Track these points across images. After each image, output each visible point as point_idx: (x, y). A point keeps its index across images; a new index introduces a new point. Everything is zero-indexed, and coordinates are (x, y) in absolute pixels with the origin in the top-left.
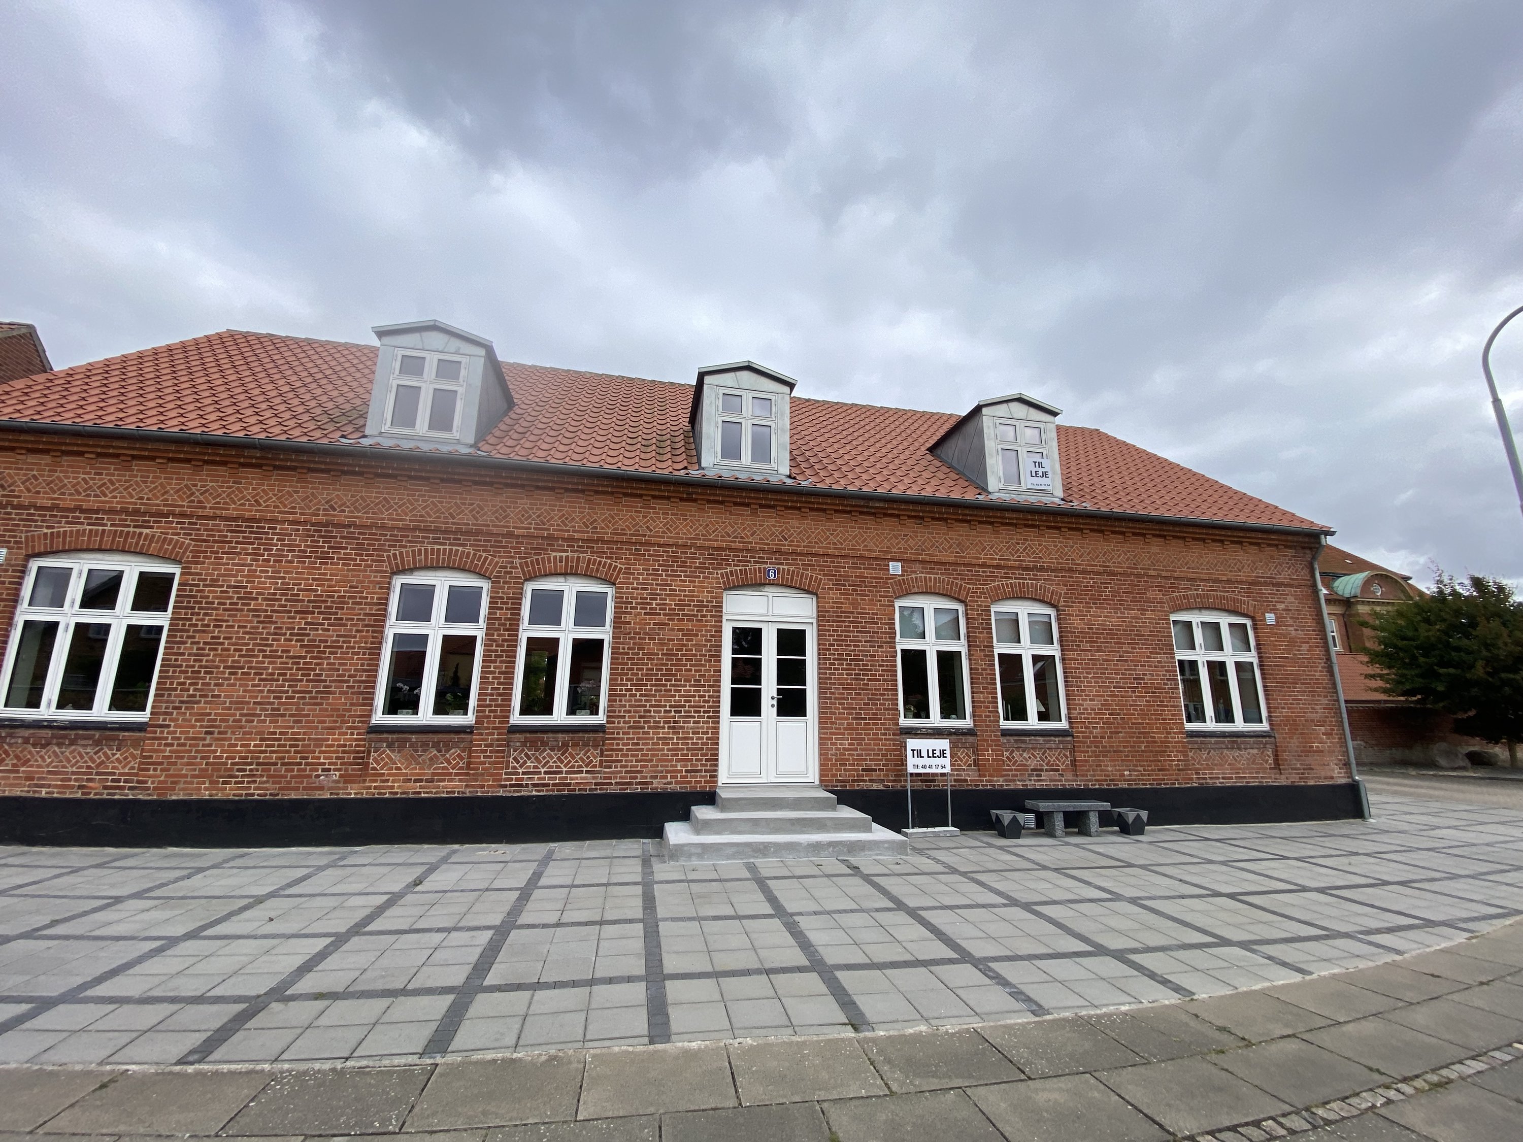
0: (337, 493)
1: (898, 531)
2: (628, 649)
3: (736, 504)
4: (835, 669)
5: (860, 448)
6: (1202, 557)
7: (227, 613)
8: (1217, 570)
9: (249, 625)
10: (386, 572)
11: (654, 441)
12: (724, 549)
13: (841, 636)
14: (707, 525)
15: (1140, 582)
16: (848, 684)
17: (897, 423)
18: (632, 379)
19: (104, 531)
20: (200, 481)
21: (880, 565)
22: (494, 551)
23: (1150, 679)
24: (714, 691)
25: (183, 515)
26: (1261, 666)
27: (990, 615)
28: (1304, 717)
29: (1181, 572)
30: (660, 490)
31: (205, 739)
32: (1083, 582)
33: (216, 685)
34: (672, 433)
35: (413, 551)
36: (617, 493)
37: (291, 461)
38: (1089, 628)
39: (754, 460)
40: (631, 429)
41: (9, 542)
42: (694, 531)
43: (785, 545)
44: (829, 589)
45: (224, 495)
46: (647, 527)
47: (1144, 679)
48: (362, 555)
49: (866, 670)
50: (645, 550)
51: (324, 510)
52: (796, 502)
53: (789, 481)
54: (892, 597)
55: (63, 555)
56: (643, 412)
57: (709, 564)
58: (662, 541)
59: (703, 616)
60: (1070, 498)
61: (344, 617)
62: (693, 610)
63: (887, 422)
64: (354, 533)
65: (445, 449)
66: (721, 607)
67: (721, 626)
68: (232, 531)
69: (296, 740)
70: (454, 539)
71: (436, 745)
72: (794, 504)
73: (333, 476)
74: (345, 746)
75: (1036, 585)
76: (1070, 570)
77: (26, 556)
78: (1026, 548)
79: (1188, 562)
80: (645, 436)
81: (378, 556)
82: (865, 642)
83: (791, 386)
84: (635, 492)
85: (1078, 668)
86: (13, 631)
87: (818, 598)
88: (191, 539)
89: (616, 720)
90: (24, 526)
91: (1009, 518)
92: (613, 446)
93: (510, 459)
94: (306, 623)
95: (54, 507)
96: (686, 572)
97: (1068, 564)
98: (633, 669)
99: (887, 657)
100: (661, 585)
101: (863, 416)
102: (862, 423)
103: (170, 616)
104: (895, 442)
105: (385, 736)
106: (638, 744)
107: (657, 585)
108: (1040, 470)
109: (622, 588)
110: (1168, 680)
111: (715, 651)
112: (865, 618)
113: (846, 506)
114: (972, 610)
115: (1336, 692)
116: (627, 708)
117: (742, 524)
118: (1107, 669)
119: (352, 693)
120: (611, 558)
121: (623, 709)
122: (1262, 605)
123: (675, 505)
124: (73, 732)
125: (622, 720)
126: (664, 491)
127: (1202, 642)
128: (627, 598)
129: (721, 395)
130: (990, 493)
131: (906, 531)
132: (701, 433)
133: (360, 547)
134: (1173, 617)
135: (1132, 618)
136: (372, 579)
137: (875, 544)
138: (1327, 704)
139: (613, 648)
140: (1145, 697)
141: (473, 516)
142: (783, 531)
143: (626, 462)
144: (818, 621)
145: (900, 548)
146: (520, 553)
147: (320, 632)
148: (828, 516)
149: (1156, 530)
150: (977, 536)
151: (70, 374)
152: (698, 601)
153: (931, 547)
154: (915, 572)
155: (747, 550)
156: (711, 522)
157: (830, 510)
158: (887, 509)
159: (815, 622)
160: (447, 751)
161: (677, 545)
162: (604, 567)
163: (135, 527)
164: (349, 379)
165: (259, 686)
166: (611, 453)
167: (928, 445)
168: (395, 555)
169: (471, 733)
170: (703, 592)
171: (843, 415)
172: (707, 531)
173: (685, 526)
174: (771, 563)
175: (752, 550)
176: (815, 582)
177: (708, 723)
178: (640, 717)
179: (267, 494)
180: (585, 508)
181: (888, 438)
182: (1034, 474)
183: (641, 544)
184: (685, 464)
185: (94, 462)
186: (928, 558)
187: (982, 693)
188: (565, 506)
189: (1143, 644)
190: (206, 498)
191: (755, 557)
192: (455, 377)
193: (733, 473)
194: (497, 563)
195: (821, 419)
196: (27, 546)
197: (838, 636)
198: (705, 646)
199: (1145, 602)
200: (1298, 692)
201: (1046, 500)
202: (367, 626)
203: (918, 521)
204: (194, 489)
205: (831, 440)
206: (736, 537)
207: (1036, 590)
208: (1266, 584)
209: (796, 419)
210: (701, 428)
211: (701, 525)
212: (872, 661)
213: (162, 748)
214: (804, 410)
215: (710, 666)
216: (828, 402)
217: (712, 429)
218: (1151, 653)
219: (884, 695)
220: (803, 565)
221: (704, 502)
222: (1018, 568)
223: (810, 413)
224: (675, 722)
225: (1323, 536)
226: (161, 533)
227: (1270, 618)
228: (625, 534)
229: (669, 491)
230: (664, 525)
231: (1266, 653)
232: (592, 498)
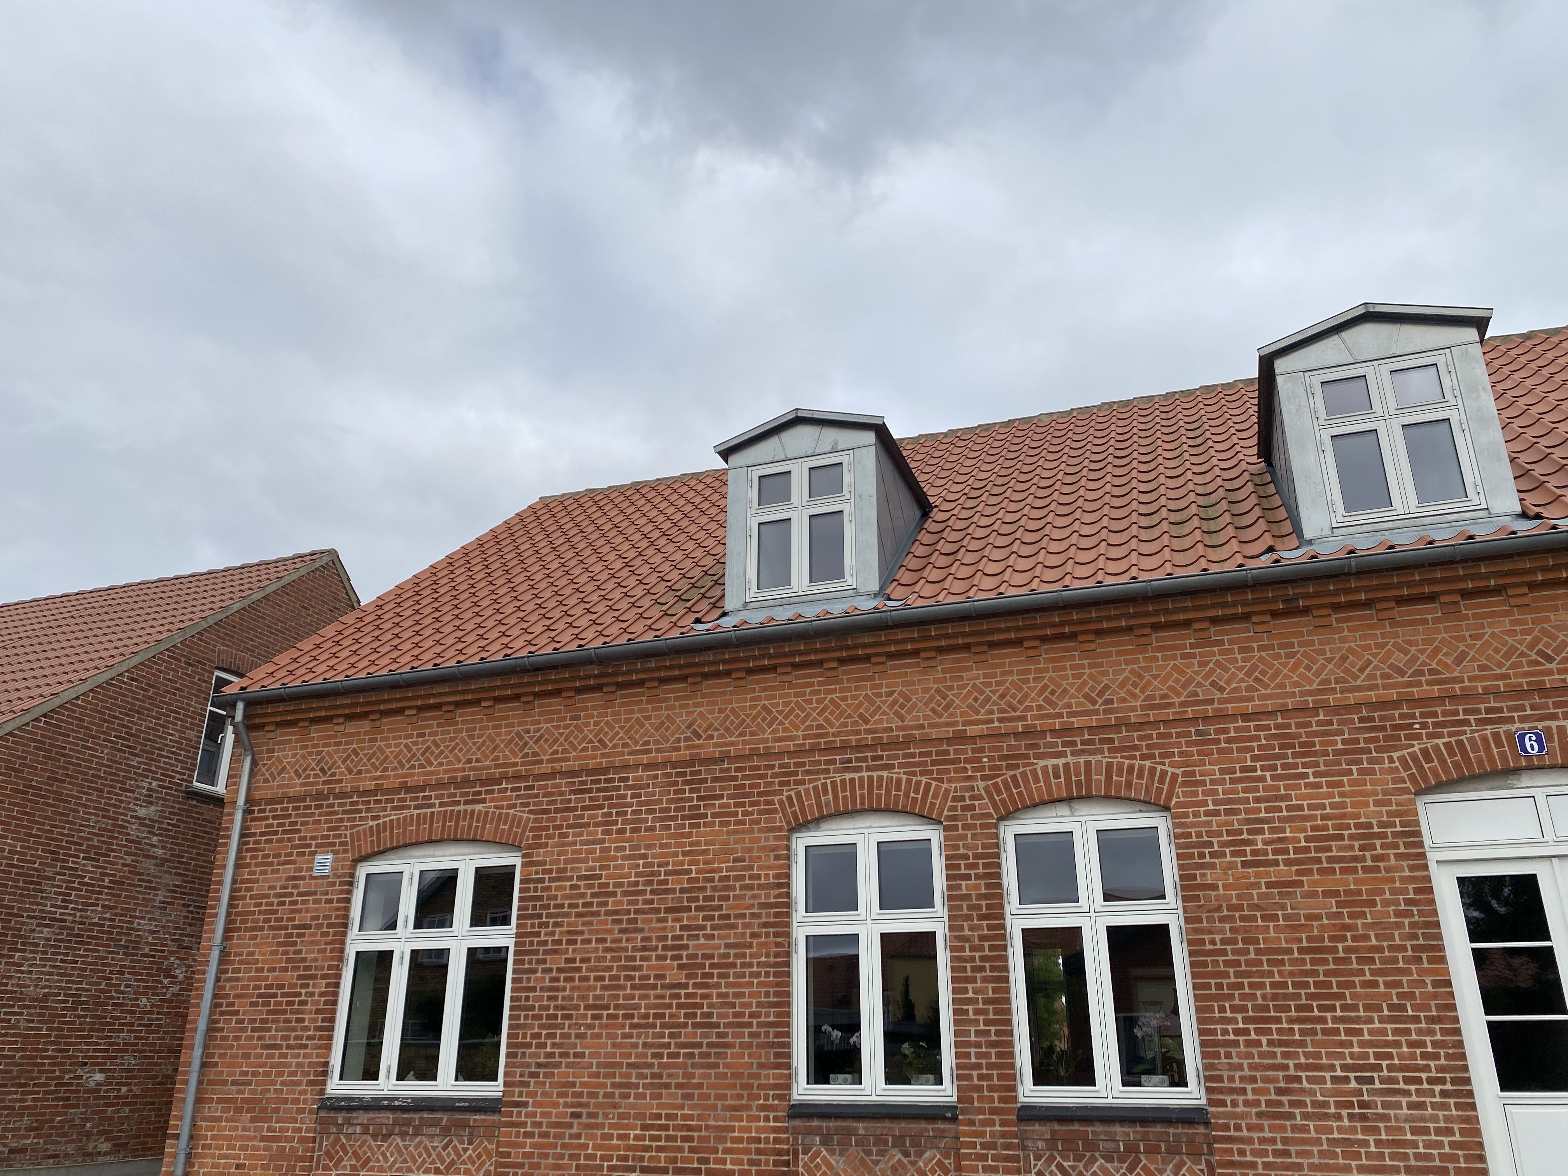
0: (699, 710)
2: (1223, 942)
3: (1401, 601)
7: (581, 920)
9: (609, 937)
10: (780, 829)
11: (1194, 509)
12: (1396, 704)
14: (1344, 658)
18: (1127, 403)
19: (432, 813)
20: (533, 723)
22: (939, 772)
24: (1445, 1032)
25: (517, 777)
30: (1224, 605)
31: (570, 1126)
33: (578, 1036)
34: (1228, 485)
35: (815, 788)
36: (1139, 626)
37: (638, 672)
39: (1422, 498)
40: (1144, 498)
41: (334, 844)
42: (1317, 674)
43: (1550, 672)
45: (562, 739)
46: (1213, 684)
48: (743, 805)
50: (1219, 731)
51: (686, 739)
53: (1524, 527)
55: (391, 855)
56: (1160, 460)
57: (1367, 740)
58: (1250, 707)
59: (1377, 858)
61: (731, 912)
62: (1351, 847)
64: (728, 770)
65: (837, 608)
66: (1418, 834)
67: (1428, 879)
68: (575, 792)
69: (689, 1128)
70: (874, 758)
71: (899, 1142)
72: (1549, 576)
73: (692, 684)
74: (758, 1140)
77: (353, 861)
80: (1173, 505)
81: (767, 803)
83: (1480, 323)
84: (1175, 617)
86: (344, 969)
88: (530, 812)
89: (1228, 1099)
90: (349, 820)
92: (1114, 539)
93: (939, 604)
94: (682, 928)
95: (378, 790)
96: (1316, 764)
98: (1241, 986)
100: (1266, 800)
103: (514, 931)
105: (816, 1123)
106: (1286, 1153)
107: (1257, 800)
109: (1185, 815)
111: (1427, 936)
116: (1247, 1072)
117: (1428, 642)
119: (759, 1046)
120: (1151, 757)
121: (1237, 1074)
123: (1265, 628)
124: (417, 1116)
125: (1241, 1098)
126: (1234, 604)
128: (1199, 835)
129: (1319, 387)
132: (1289, 470)
133: (740, 792)
136: (763, 843)
139: (1190, 942)
141: (896, 713)
142: (1537, 640)
143: (1147, 563)
146: (982, 769)
147: (702, 941)
151: (380, 604)
152: (1357, 826)
155: (1453, 698)
156: (1350, 650)
160: (919, 1154)
161: (1284, 712)
162: (1140, 776)
163: (467, 803)
164: (693, 528)
165: (630, 1036)
166: (1114, 553)
168: (789, 798)
169: (954, 1119)
170: (1366, 804)
172: (1347, 671)
173: (1294, 669)
174: (1522, 719)
175: (1466, 696)
177: (1445, 1107)
178: (1280, 1091)
179: (612, 728)
180: (1082, 667)
183: (1206, 719)
184: (1268, 540)
185: (414, 719)
188: (1046, 670)
190: (541, 747)
191: (1477, 711)
192: (837, 488)
193: (1379, 537)
194: (947, 791)
196: (353, 848)
198: (1399, 926)
202: (765, 925)
204: (526, 736)
206: (1419, 673)
209: (1508, 384)
210: (1287, 459)
211: (1329, 660)
213: (521, 1139)
214: (1523, 359)
215: (1421, 972)
217: (1312, 457)
221: (1328, 611)
223: (1541, 362)
224: (1363, 1105)
226: (496, 807)
228: (1171, 705)
229: (1244, 603)
230: (1248, 674)
232: (1092, 646)
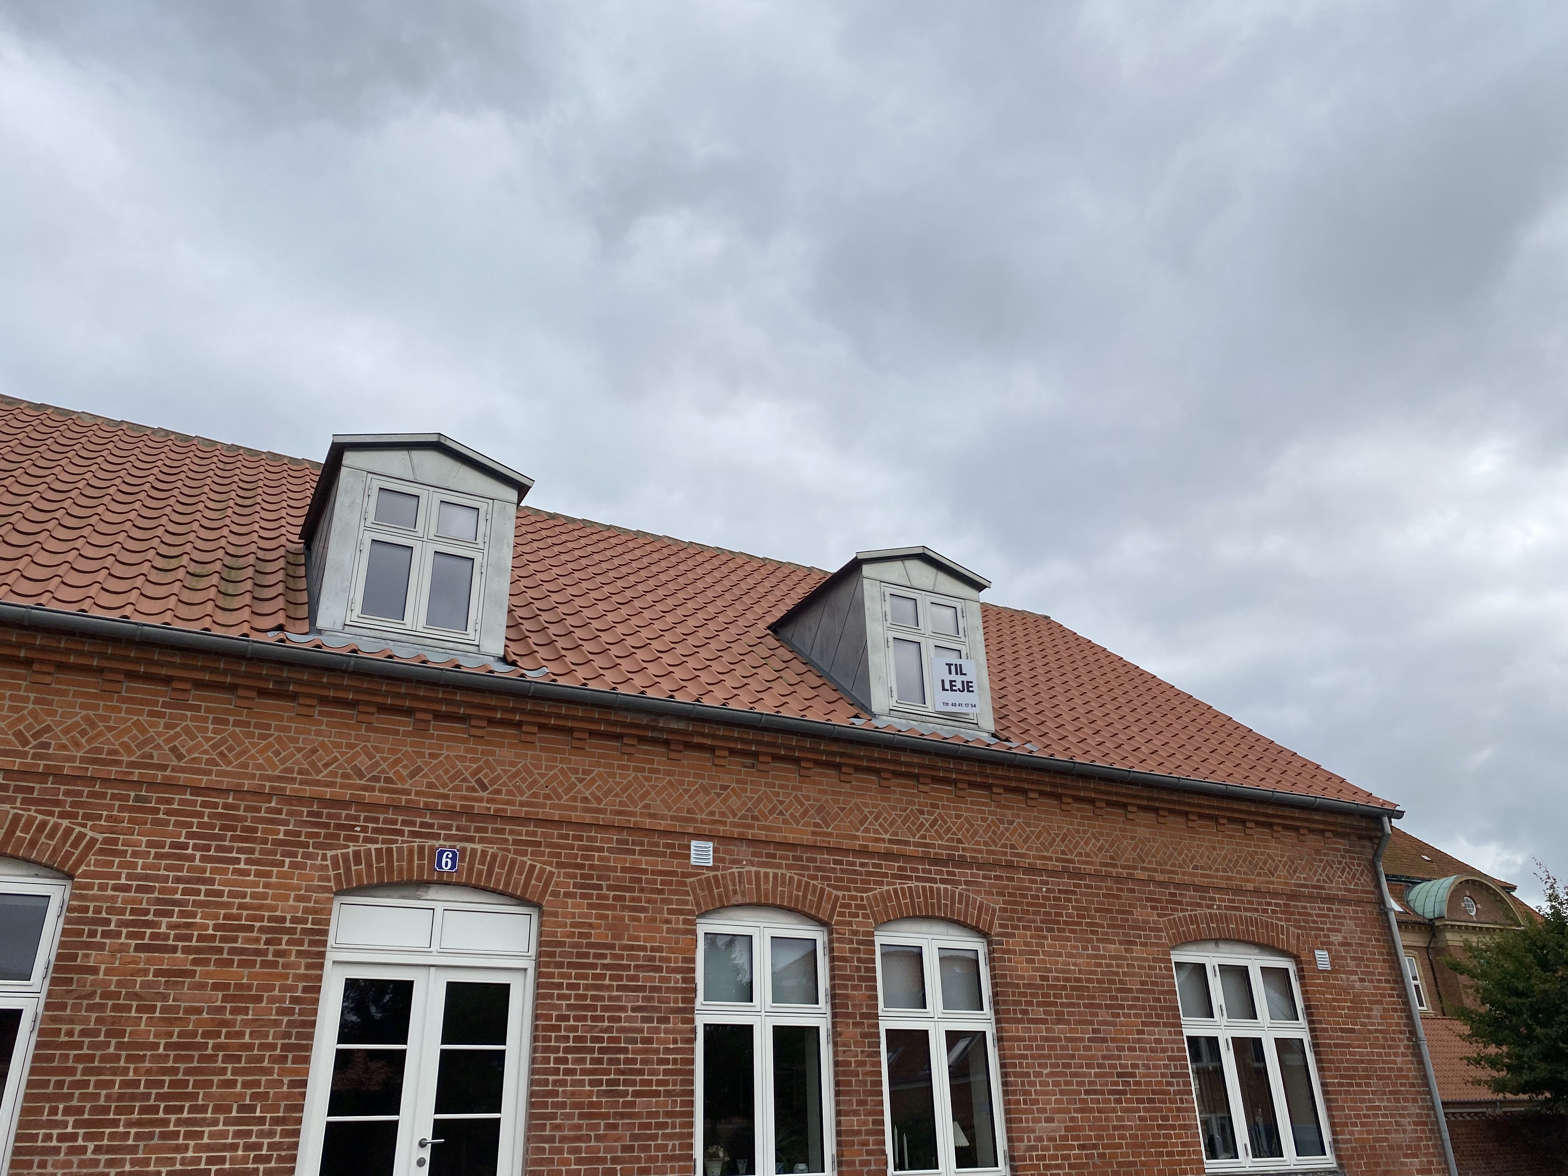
1: (711, 778)
2: (83, 1033)
3: (383, 708)
4: (568, 1072)
5: (647, 614)
6: (1214, 848)
8: (1239, 872)
11: (218, 566)
12: (346, 804)
13: (585, 997)
14: (314, 751)
15: (1122, 890)
16: (591, 1105)
17: (717, 574)
18: (187, 438)
21: (672, 846)
23: (1145, 1075)
24: (285, 1133)
26: (1315, 1046)
27: (873, 952)
28: (1386, 1140)
29: (1184, 874)
30: (214, 671)
32: (1030, 889)
34: (261, 554)
36: (112, 670)
38: (1042, 978)
39: (432, 620)
40: (168, 539)
42: (283, 761)
43: (480, 800)
44: (567, 895)
46: (174, 750)
47: (1133, 1075)
49: (631, 1072)
50: (159, 801)
52: (514, 710)
53: (501, 669)
54: (692, 912)
56: (201, 506)
57: (308, 834)
58: (204, 781)
59: (278, 954)
60: (1006, 734)
62: (257, 940)
63: (699, 571)
66: (325, 933)
67: (319, 978)
72: (507, 716)
75: (953, 893)
76: (1009, 866)
78: (935, 822)
79: (1193, 857)
80: (197, 556)
82: (634, 1009)
83: (522, 488)
84: (156, 670)
85: (1025, 1057)
87: (541, 914)
91: (908, 764)
92: (119, 570)
96: (252, 851)
97: (1005, 854)
98: (85, 1084)
99: (675, 1041)
100: (187, 881)
101: (656, 556)
102: (654, 569)
104: (712, 609)
107: (177, 880)
108: (959, 679)
109: (90, 887)
110: (1173, 1075)
111: (299, 1036)
112: (637, 958)
113: (614, 723)
114: (839, 940)
115: (1429, 1093)
117: (393, 751)
118: (1073, 1057)
120: (73, 816)
122: (1308, 936)
123: (248, 704)
126: (225, 672)
127: (1222, 1002)
128: (98, 910)
129: (375, 492)
130: (874, 715)
131: (725, 779)
132: (324, 559)
134: (1177, 956)
135: (1112, 958)
137: (664, 801)
138: (1419, 1115)
139: (42, 1032)
140: (1138, 1110)
142: (479, 769)
143: (145, 606)
144: (538, 965)
145: (712, 813)
148: (576, 743)
149: (1142, 798)
150: (852, 795)
152: (271, 919)
153: (771, 812)
154: (739, 862)
155: (397, 808)
156: (322, 744)
157: (582, 730)
158: (691, 734)
159: (530, 965)
161: (238, 792)
162: (51, 836)
166: (113, 585)
167: (771, 620)
170: (286, 898)
171: (620, 549)
172: (313, 764)
173: (262, 751)
174: (447, 838)
175: (410, 809)
176: (539, 879)
180: (26, 700)
181: (700, 600)
182: (947, 686)
183: (152, 786)
184: (280, 618)
186: (762, 835)
187: (856, 1113)
189: (1130, 1007)
191: (413, 824)
193: (383, 645)
195: (577, 553)
197: (578, 997)
198: (277, 1023)
199: (1131, 928)
200: (1374, 1093)
201: (967, 734)
203: (748, 761)
205: (593, 595)
206: (376, 779)
207: (953, 903)
208: (1311, 898)
209: (527, 549)
210: (325, 548)
211: (299, 750)
212: (645, 1051)
215: (283, 1072)
216: (593, 524)
217: (349, 553)
218: (1144, 1024)
219: (664, 1125)
220: (516, 842)
221: (314, 702)
222: (922, 859)
223: (555, 540)
225: (1386, 819)
227: (1322, 958)
228: (118, 763)
229: (235, 674)
230: (214, 747)
231: (1320, 1022)
232: (47, 679)
